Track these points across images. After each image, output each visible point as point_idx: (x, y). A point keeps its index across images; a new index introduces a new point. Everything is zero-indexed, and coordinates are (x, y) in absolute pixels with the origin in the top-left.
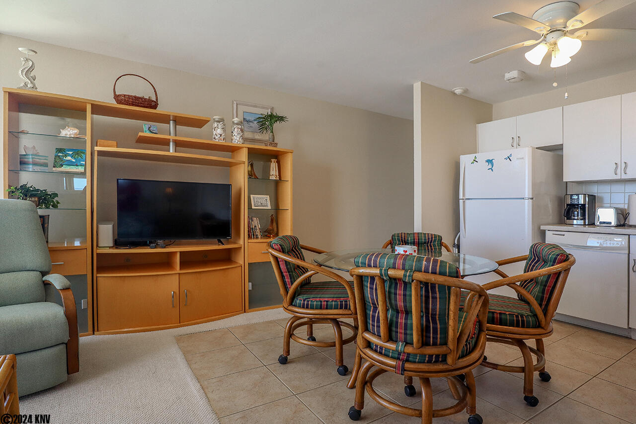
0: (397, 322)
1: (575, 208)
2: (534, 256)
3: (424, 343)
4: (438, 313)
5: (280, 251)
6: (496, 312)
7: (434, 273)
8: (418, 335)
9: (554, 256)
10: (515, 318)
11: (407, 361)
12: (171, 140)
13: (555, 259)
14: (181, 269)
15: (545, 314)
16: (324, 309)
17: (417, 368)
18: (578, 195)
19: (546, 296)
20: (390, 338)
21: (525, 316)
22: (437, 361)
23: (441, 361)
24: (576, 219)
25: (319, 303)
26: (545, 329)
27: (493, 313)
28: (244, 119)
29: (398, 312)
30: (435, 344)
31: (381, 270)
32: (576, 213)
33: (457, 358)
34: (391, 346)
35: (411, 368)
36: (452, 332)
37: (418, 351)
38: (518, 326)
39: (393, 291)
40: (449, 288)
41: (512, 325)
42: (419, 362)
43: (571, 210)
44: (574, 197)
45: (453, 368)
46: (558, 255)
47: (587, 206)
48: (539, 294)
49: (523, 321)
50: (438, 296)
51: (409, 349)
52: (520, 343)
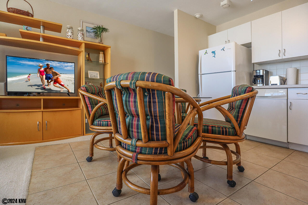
0: (132, 124)
1: (258, 78)
2: (234, 94)
3: (150, 139)
4: (158, 115)
5: (85, 91)
6: (209, 126)
7: (153, 81)
8: (144, 132)
9: (245, 89)
10: (221, 130)
11: (141, 153)
12: (41, 37)
13: (246, 90)
14: (43, 109)
15: (240, 127)
16: (109, 126)
17: (146, 158)
18: (259, 70)
19: (240, 115)
20: (128, 136)
21: (228, 128)
22: (160, 153)
23: (164, 153)
24: (259, 84)
25: (107, 123)
26: (240, 136)
27: (208, 126)
28: (86, 30)
29: (133, 117)
30: (158, 140)
31: (116, 83)
32: (259, 80)
33: (175, 151)
34: (128, 142)
35: (142, 158)
36: (169, 129)
37: (145, 145)
38: (223, 134)
39: (127, 99)
40: (164, 92)
41: (219, 134)
42: (148, 154)
43: (256, 79)
44: (258, 72)
45: (172, 158)
46: (247, 88)
47: (264, 76)
48: (236, 114)
49: (226, 131)
50: (157, 100)
51: (139, 144)
52: (225, 147)
